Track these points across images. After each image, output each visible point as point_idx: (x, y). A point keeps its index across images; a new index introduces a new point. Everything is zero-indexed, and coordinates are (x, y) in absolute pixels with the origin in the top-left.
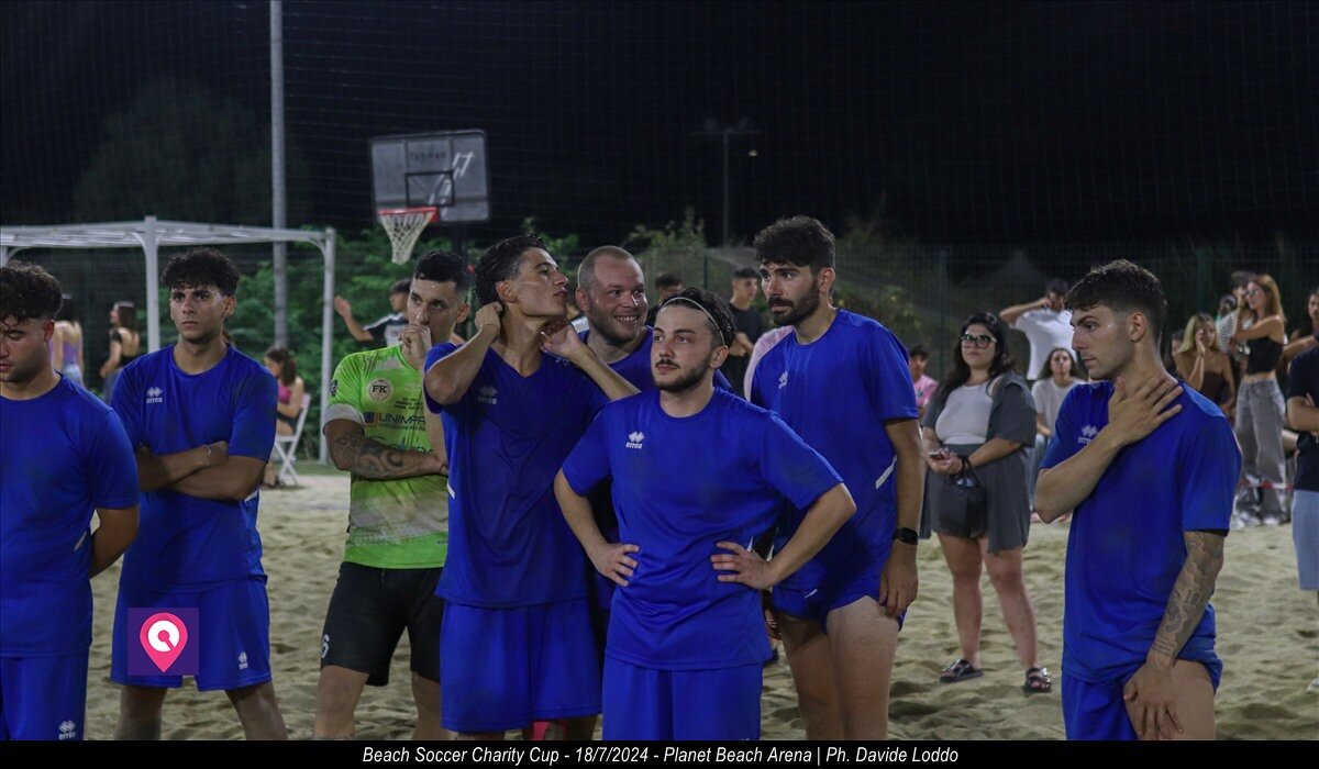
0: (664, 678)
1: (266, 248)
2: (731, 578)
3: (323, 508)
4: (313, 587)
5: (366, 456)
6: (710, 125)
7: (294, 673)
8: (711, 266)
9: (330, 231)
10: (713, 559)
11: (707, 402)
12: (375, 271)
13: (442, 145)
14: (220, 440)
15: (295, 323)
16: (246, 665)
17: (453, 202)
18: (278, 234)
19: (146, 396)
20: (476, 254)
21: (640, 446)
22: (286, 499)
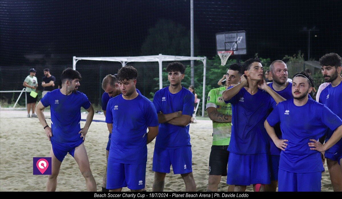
0: (295, 175)
1: (189, 62)
2: (313, 149)
3: (203, 128)
4: (201, 148)
5: (218, 117)
6: (305, 29)
7: (197, 170)
8: (306, 66)
9: (205, 57)
10: (309, 144)
11: (307, 102)
12: (216, 67)
13: (234, 35)
14: (180, 111)
15: (196, 81)
16: (186, 168)
17: (237, 49)
18: (192, 58)
19: (162, 99)
20: (242, 63)
21: (288, 114)
22: (193, 126)
